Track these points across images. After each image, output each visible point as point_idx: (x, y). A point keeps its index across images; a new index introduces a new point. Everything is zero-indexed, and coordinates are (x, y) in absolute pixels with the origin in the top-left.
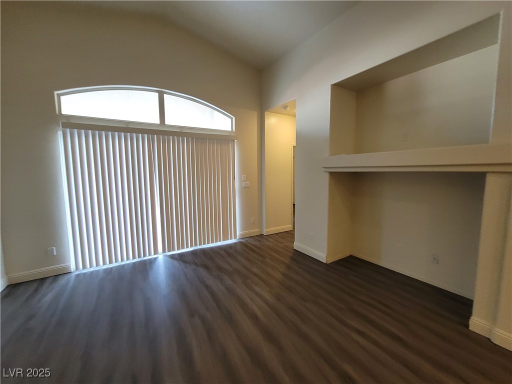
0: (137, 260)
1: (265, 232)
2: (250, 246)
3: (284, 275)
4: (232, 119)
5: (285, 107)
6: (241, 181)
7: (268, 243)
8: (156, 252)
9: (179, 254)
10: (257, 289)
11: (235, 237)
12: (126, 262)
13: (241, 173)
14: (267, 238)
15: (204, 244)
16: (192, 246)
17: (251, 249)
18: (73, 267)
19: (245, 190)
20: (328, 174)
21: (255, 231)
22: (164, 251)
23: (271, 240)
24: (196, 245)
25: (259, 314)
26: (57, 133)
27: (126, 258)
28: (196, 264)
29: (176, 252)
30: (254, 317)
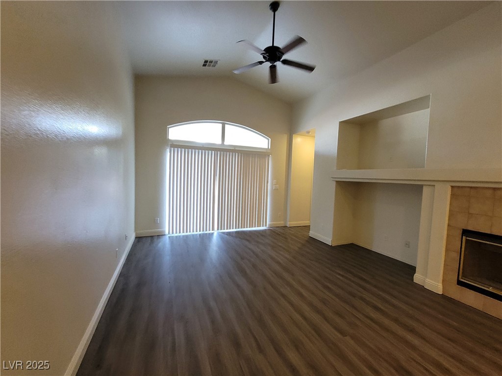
0: (201, 232)
1: (289, 224)
2: (277, 232)
3: (299, 248)
4: (268, 140)
5: (308, 132)
6: (272, 185)
7: (290, 232)
8: (213, 229)
9: (227, 232)
10: (282, 253)
11: (266, 226)
12: (195, 233)
13: (273, 178)
14: (290, 228)
15: (244, 228)
16: (236, 228)
17: (278, 234)
18: (167, 232)
19: (275, 191)
20: (335, 182)
21: (281, 223)
22: (218, 229)
23: (292, 230)
24: (239, 228)
25: (281, 262)
26: (166, 150)
27: (195, 231)
28: (240, 238)
29: (226, 231)
30: (278, 263)
